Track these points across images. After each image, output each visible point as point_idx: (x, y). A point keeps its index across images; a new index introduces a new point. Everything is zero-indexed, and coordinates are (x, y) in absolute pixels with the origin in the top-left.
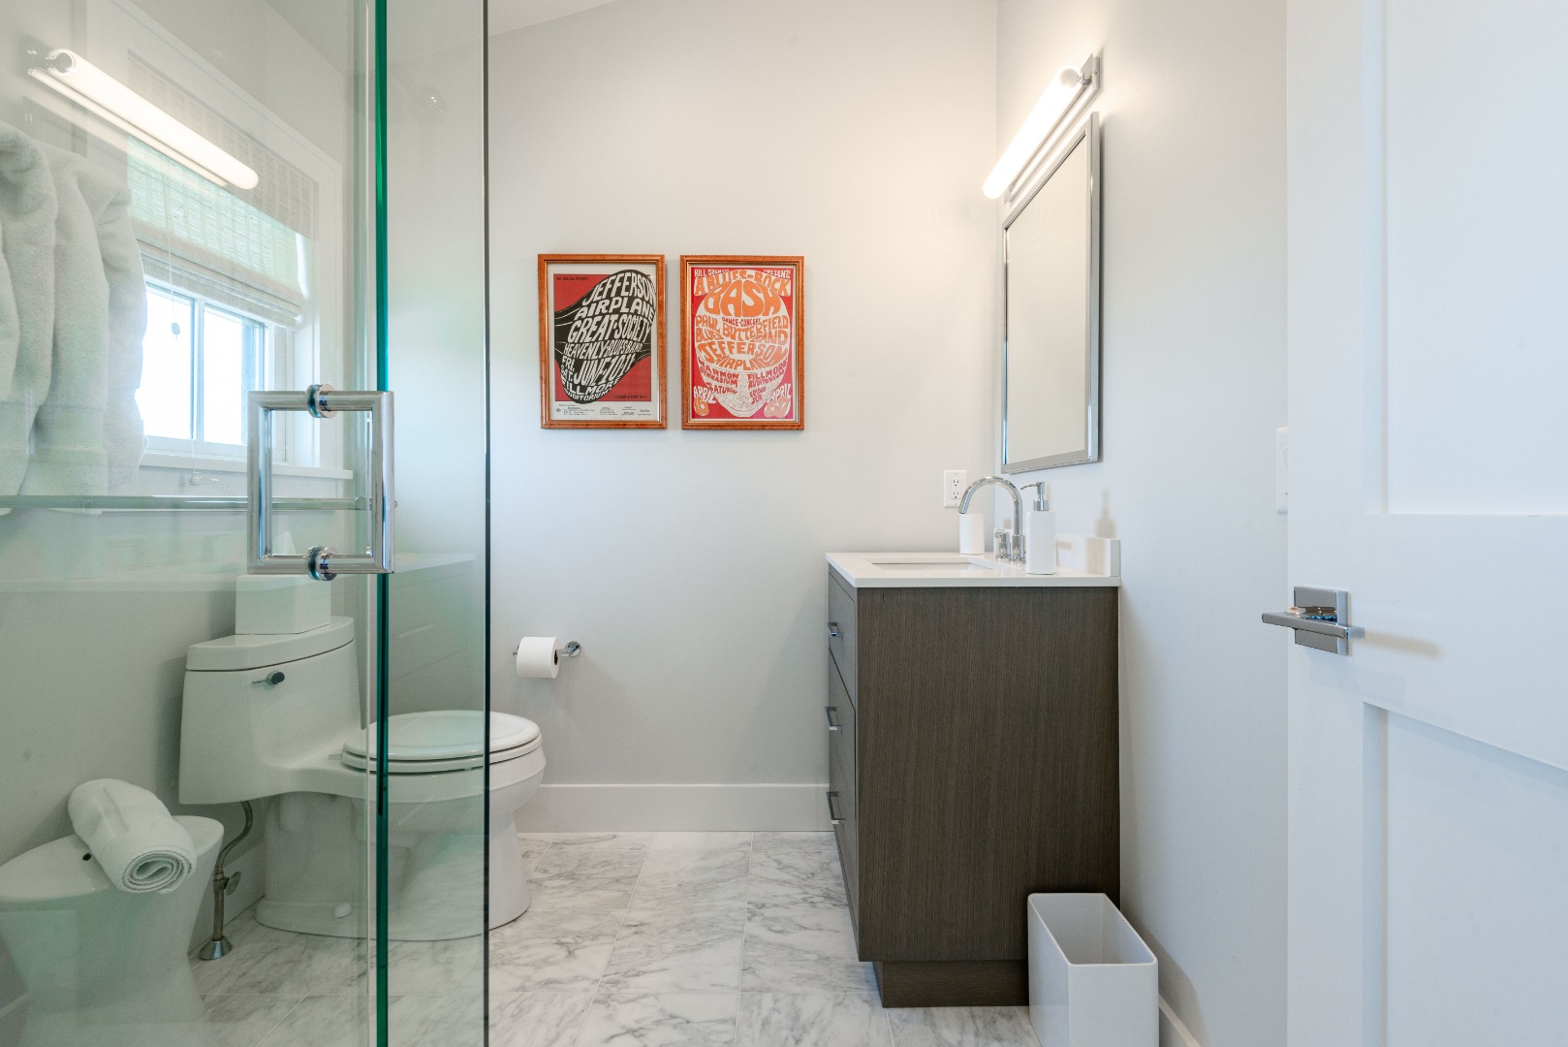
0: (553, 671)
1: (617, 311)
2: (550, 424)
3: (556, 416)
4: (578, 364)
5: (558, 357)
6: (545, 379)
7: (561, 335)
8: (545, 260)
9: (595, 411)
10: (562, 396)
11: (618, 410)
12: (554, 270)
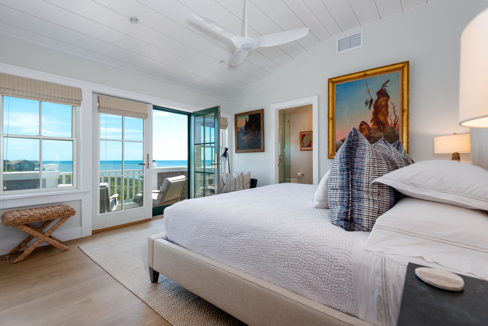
0: (301, 176)
1: (308, 138)
2: (301, 150)
3: (302, 149)
4: (304, 143)
5: (302, 143)
6: (300, 145)
7: (302, 140)
8: (301, 133)
9: (305, 149)
10: (302, 147)
11: (308, 148)
12: (302, 134)
